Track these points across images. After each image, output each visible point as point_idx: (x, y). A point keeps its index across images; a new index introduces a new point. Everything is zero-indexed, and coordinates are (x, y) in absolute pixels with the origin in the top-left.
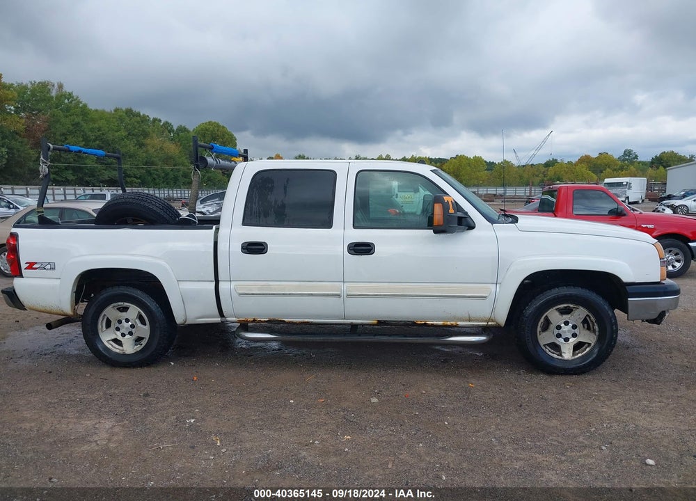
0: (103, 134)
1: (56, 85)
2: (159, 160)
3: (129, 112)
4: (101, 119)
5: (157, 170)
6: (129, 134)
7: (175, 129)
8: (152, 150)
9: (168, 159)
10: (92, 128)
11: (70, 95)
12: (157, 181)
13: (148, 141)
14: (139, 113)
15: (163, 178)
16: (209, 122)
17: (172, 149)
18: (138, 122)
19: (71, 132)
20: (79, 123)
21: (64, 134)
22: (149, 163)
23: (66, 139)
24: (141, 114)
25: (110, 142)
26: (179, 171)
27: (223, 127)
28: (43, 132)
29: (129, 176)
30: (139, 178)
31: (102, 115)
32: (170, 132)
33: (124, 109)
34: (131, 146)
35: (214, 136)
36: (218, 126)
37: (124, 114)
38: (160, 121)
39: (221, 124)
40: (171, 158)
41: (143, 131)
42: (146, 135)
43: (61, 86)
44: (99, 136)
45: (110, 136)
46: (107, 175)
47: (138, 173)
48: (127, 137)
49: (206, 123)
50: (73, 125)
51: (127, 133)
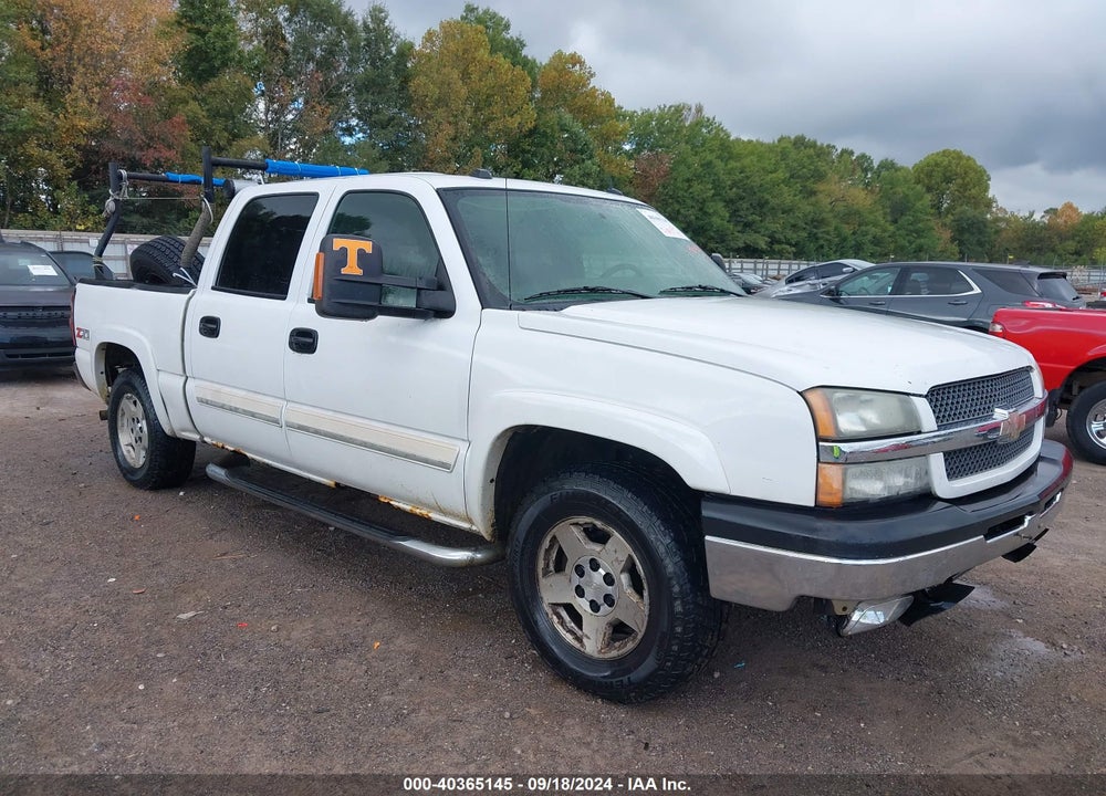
0: (748, 178)
1: (693, 110)
2: (835, 217)
3: (800, 142)
4: (752, 153)
5: (828, 233)
6: (792, 176)
7: (875, 165)
8: (825, 201)
9: (850, 215)
10: (732, 169)
11: (709, 123)
12: (826, 249)
13: (820, 187)
14: (815, 142)
15: (837, 245)
16: (944, 152)
17: (861, 198)
18: (809, 157)
19: (698, 177)
20: (711, 162)
21: (688, 180)
22: (817, 222)
23: (690, 187)
24: (819, 144)
25: (756, 190)
26: (865, 234)
27: (969, 158)
28: (662, 177)
29: (779, 242)
30: (794, 246)
31: (754, 148)
32: (865, 171)
33: (793, 137)
34: (788, 196)
35: (948, 174)
36: (959, 156)
37: (790, 146)
38: (852, 153)
39: (965, 153)
40: (858, 213)
41: (816, 170)
42: (819, 176)
43: (699, 109)
44: (741, 181)
45: (756, 181)
46: (742, 240)
47: (793, 237)
48: (786, 182)
49: (938, 154)
50: (702, 166)
51: (788, 175)
